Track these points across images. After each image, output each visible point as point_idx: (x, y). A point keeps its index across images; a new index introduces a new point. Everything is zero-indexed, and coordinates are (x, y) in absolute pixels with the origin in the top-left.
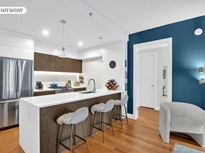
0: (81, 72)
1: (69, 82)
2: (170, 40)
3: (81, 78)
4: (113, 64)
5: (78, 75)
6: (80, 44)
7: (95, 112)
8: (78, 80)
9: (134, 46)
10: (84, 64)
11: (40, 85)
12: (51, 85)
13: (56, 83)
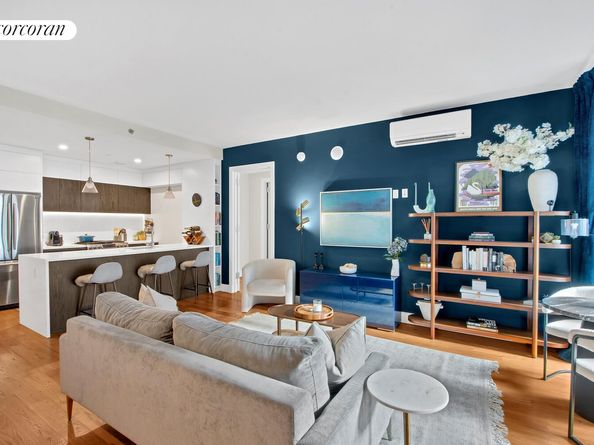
0: (150, 213)
1: (123, 231)
2: (272, 165)
3: (150, 224)
4: (197, 200)
5: (143, 217)
6: (138, 161)
7: (146, 275)
8: (143, 228)
9: (230, 168)
10: (153, 196)
11: (56, 238)
12: (81, 238)
13: (90, 234)
